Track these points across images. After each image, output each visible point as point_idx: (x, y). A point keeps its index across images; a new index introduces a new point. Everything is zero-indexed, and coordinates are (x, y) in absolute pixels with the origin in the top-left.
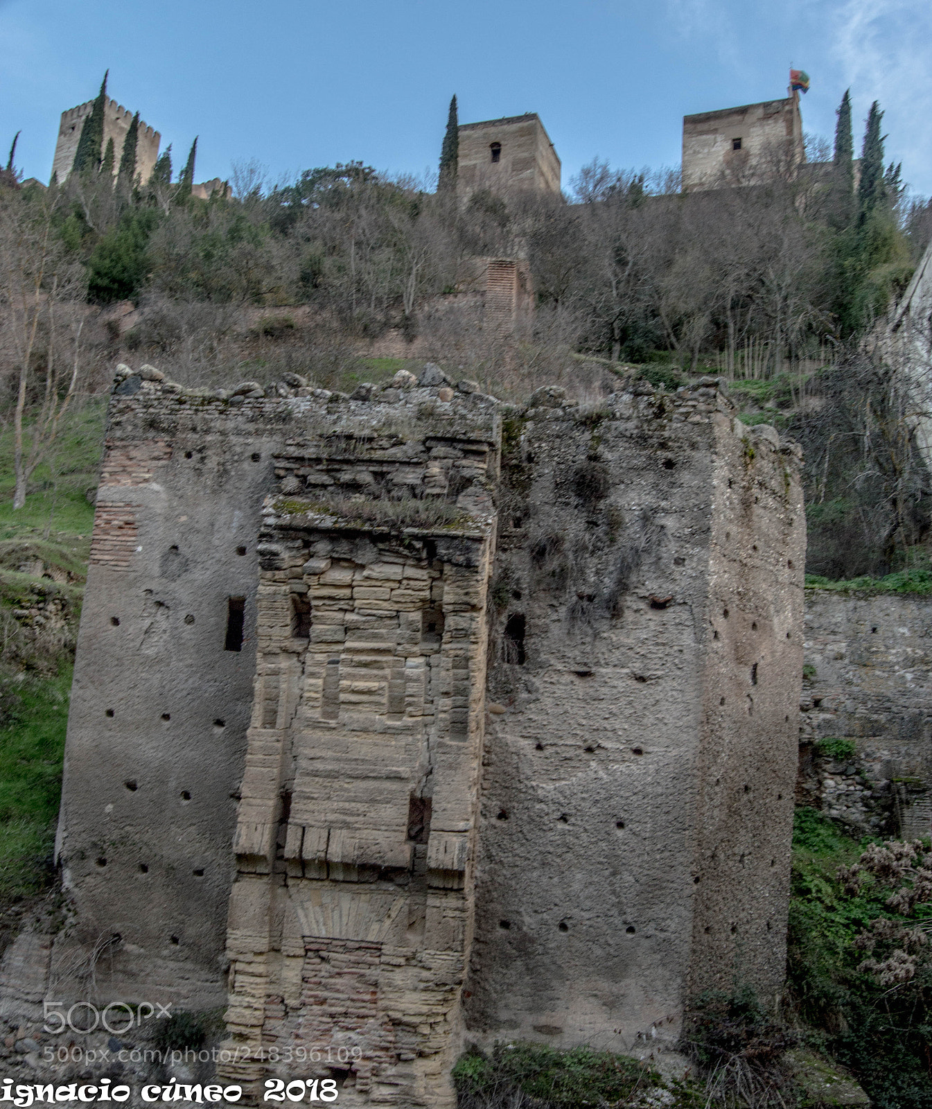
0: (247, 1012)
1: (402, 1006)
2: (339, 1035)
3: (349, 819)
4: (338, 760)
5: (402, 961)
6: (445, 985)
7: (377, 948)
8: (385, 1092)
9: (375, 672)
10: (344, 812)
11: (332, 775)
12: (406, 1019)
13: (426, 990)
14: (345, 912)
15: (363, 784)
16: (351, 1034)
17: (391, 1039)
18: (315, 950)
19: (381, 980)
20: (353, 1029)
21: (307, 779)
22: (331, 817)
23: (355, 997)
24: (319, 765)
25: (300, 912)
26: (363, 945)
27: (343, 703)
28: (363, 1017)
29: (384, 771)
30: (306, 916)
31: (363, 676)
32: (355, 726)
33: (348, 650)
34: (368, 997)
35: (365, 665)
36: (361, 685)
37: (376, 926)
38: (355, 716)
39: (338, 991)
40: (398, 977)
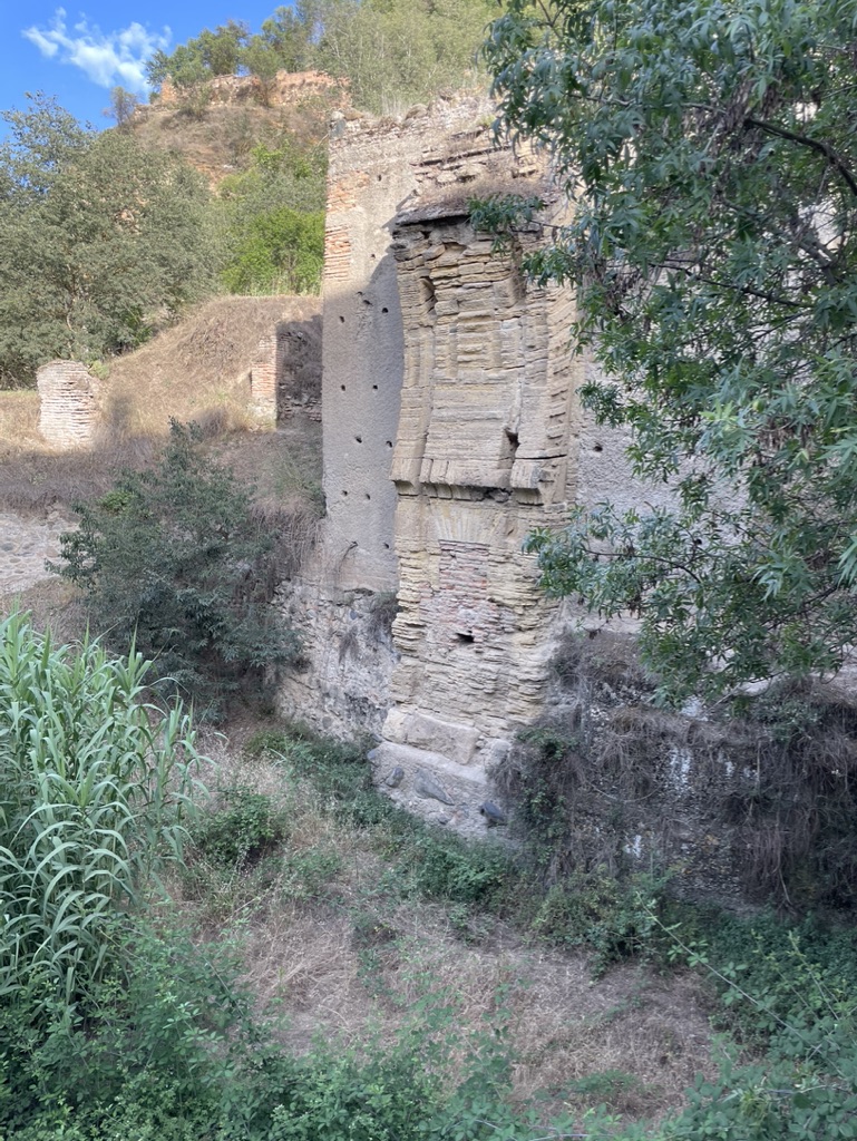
0: (407, 592)
1: (503, 592)
2: (462, 611)
3: (461, 452)
4: (456, 408)
5: (502, 559)
6: (530, 577)
7: (484, 549)
8: (493, 654)
9: (480, 335)
10: (458, 447)
11: (453, 420)
12: (506, 602)
13: (517, 581)
14: (464, 523)
15: (472, 425)
16: (470, 611)
17: (496, 616)
18: (447, 550)
19: (488, 573)
20: (471, 608)
21: (437, 424)
22: (450, 451)
23: (471, 584)
24: (444, 413)
25: (437, 523)
26: (477, 546)
27: (460, 362)
28: (478, 599)
29: (486, 413)
30: (441, 525)
31: (472, 339)
32: (468, 380)
33: (461, 319)
34: (479, 585)
35: (472, 330)
36: (470, 347)
37: (484, 533)
38: (468, 372)
39: (461, 580)
40: (500, 570)
